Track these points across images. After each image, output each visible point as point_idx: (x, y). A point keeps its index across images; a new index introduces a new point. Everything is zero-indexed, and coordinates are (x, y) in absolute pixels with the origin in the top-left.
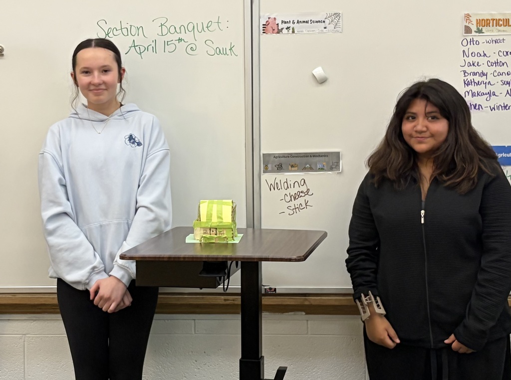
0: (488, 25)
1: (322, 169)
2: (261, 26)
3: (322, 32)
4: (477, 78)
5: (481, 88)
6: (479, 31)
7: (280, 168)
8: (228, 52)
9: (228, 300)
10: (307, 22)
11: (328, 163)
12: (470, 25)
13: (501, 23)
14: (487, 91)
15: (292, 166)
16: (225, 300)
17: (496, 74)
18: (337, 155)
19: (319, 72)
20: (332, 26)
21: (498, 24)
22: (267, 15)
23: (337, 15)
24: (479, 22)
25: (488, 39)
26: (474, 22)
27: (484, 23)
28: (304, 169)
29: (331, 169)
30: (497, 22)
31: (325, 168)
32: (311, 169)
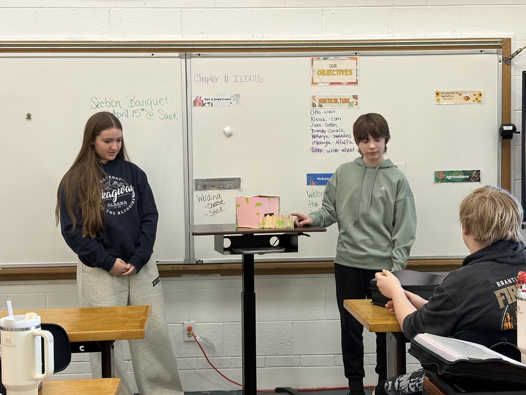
0: (325, 102)
1: (230, 188)
2: (193, 102)
3: (229, 106)
4: (319, 134)
5: (322, 140)
6: (321, 106)
7: (205, 188)
8: (173, 117)
9: (174, 268)
10: (220, 100)
11: (233, 185)
12: (315, 102)
13: (333, 101)
14: (325, 141)
15: (212, 187)
16: (172, 268)
17: (330, 131)
18: (239, 179)
19: (227, 129)
20: (235, 102)
21: (331, 102)
22: (196, 95)
23: (238, 95)
24: (320, 100)
25: (326, 110)
26: (318, 101)
27: (323, 101)
28: (220, 188)
29: (235, 188)
30: (330, 101)
31: (232, 187)
32: (224, 188)
